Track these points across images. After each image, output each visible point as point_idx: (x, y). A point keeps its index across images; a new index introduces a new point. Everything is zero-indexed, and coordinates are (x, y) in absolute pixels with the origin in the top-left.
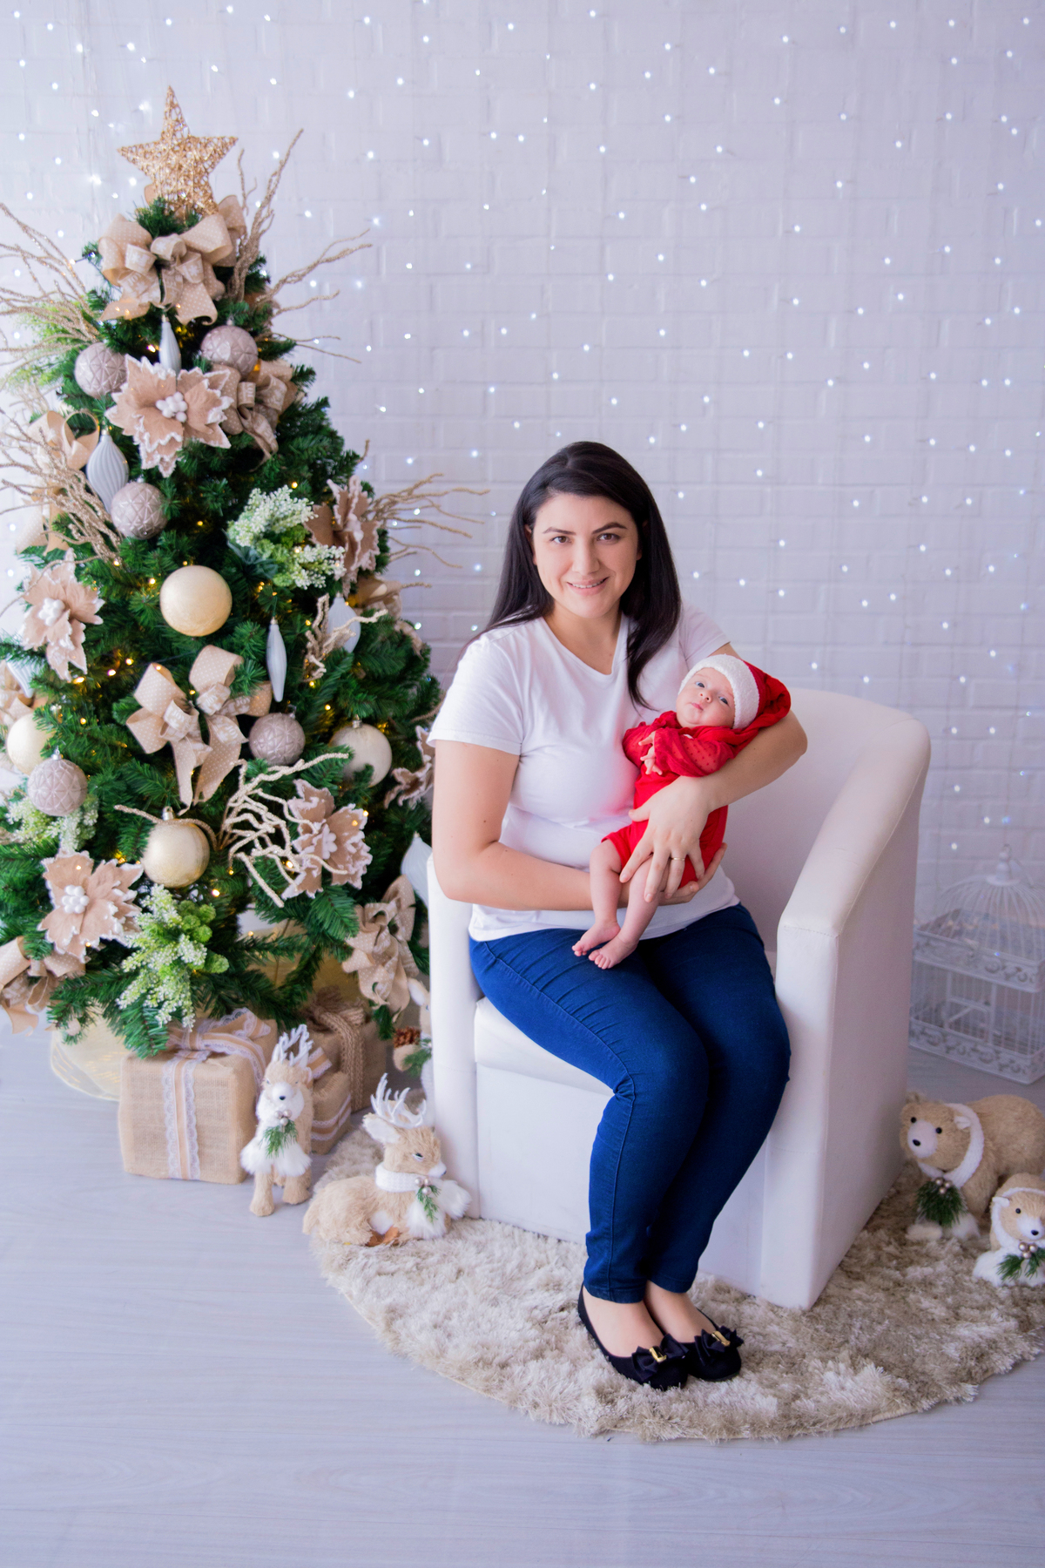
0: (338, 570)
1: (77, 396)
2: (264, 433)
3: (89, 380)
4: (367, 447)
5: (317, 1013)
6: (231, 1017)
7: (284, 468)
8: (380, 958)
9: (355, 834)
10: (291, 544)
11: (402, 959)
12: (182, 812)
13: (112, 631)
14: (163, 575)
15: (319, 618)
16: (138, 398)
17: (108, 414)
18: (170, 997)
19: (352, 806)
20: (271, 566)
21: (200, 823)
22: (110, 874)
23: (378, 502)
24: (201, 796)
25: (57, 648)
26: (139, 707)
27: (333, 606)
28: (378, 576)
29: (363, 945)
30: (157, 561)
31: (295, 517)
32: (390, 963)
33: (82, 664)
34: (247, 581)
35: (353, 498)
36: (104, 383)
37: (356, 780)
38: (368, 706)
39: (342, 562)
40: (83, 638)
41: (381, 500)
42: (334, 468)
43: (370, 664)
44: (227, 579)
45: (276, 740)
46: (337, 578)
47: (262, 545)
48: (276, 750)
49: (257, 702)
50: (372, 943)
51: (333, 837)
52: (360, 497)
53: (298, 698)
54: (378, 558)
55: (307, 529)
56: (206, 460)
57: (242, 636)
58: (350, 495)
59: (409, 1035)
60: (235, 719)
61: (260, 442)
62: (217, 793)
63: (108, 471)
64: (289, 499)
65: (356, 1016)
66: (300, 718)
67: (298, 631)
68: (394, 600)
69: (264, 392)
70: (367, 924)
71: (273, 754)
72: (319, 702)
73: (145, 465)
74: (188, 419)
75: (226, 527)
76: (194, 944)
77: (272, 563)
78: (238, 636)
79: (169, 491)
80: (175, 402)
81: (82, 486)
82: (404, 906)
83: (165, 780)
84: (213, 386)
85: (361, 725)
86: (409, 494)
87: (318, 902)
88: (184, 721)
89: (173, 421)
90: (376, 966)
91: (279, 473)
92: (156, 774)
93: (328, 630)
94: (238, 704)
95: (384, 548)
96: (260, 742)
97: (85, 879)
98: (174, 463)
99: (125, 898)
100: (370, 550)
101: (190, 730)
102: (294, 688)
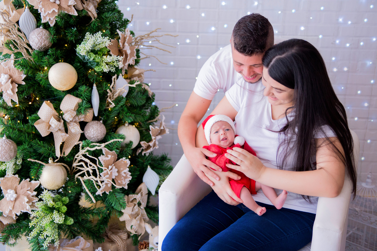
0: (121, 65)
2: (92, 10)
4: (132, 17)
5: (109, 234)
6: (75, 240)
7: (99, 24)
8: (135, 216)
9: (125, 169)
10: (102, 55)
11: (142, 215)
12: (56, 161)
13: (29, 88)
14: (50, 66)
15: (112, 84)
18: (49, 236)
19: (124, 158)
20: (94, 63)
21: (63, 164)
22: (26, 185)
23: (136, 39)
24: (64, 153)
25: (6, 94)
26: (40, 118)
27: (118, 79)
28: (136, 67)
29: (127, 211)
30: (47, 60)
31: (103, 44)
32: (138, 217)
33: (16, 100)
34: (84, 69)
35: (127, 37)
37: (126, 147)
38: (131, 118)
39: (122, 62)
40: (17, 90)
41: (137, 38)
42: (120, 25)
43: (132, 101)
44: (76, 68)
45: (94, 132)
46: (120, 68)
47: (90, 55)
48: (95, 135)
49: (88, 116)
50: (131, 211)
51: (116, 170)
52: (129, 36)
53: (104, 115)
54: (136, 60)
55: (108, 49)
56: (68, 20)
57: (81, 91)
58: (125, 36)
59: (144, 245)
60: (78, 123)
61: (90, 14)
62: (71, 152)
63: (28, 23)
64: (101, 36)
65: (124, 236)
66: (105, 123)
67: (104, 89)
68: (142, 76)
70: (129, 203)
71: (94, 137)
72: (112, 116)
73: (43, 21)
74: (60, 3)
75: (76, 47)
76: (59, 214)
77: (94, 62)
79: (52, 32)
81: (16, 29)
82: (143, 195)
83: (49, 148)
85: (128, 125)
86: (148, 36)
87: (110, 195)
88: (58, 125)
89: (54, 3)
90: (132, 219)
91: (97, 26)
92: (46, 145)
93: (116, 89)
94: (80, 118)
95: (138, 56)
96: (88, 133)
97: (16, 187)
98: (55, 21)
99: (32, 195)
100: (133, 57)
101: (60, 128)
102: (102, 111)
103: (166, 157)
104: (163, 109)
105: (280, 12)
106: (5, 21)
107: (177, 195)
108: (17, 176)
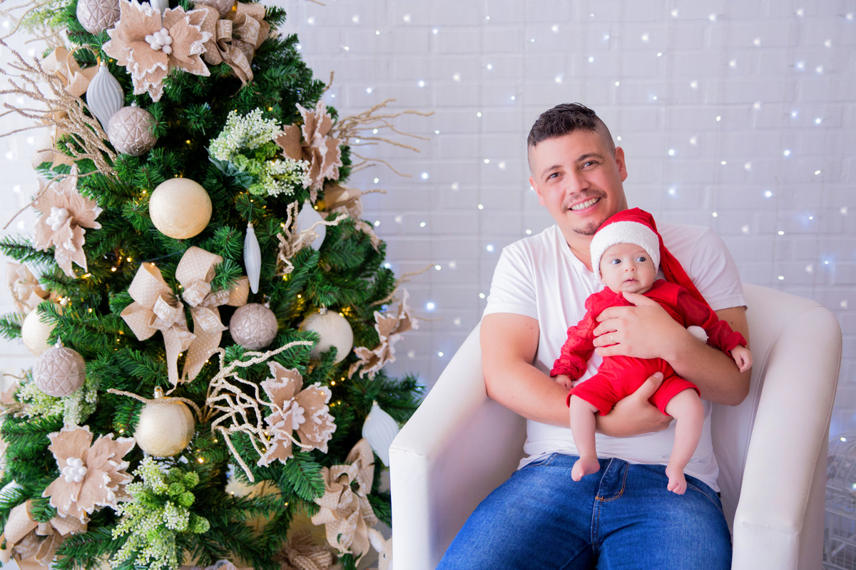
0: (306, 181)
1: (78, 33)
2: (241, 64)
3: (88, 18)
4: (332, 78)
5: (291, 556)
6: (214, 566)
7: (258, 93)
8: (345, 513)
9: (321, 408)
10: (264, 158)
11: (363, 511)
12: (169, 392)
13: (110, 236)
14: (153, 186)
15: (289, 221)
16: (129, 33)
17: (104, 47)
18: (157, 557)
19: (318, 384)
20: (247, 177)
21: (185, 400)
22: (106, 447)
23: (342, 123)
24: (187, 376)
25: (61, 250)
26: (132, 301)
27: (302, 211)
28: (342, 185)
29: (329, 503)
30: (144, 174)
31: (266, 135)
32: (352, 516)
33: (83, 263)
34: (227, 191)
35: (318, 118)
36: (100, 21)
37: (322, 360)
38: (332, 296)
39: (309, 173)
40: (83, 242)
41: (344, 121)
42: (303, 94)
43: (334, 260)
44: (209, 190)
45: (252, 327)
46: (305, 187)
47: (238, 159)
48: (252, 336)
49: (237, 293)
50: (336, 501)
51: (302, 411)
52: (324, 117)
53: (272, 290)
54: (341, 170)
55: (278, 145)
56: (189, 86)
57: (221, 239)
58: (316, 117)
60: (216, 310)
61: (237, 72)
62: (201, 373)
63: (105, 98)
64: (260, 119)
65: (324, 559)
66: (275, 308)
67: (271, 233)
68: (355, 204)
69: (240, 28)
70: (332, 484)
71: (250, 339)
72: (290, 293)
73: (137, 92)
74: (173, 51)
75: (208, 145)
76: (178, 510)
77: (248, 175)
78: (217, 239)
79: (156, 113)
80: (162, 37)
81: (80, 109)
82: (364, 466)
83: (155, 364)
84: (193, 22)
85: (326, 312)
86: (368, 116)
87: (289, 467)
88: (171, 314)
89: (160, 53)
90: (341, 520)
91: (253, 98)
92: (147, 359)
93: (297, 232)
94: (219, 297)
95: (346, 162)
96: (238, 330)
97: (85, 452)
98: (161, 89)
99: (119, 468)
100: (334, 163)
101: (177, 320)
102: (269, 281)
103: (415, 382)
104: (405, 276)
105: (659, 55)
106: (57, 93)
107: (428, 458)
108: (87, 428)
